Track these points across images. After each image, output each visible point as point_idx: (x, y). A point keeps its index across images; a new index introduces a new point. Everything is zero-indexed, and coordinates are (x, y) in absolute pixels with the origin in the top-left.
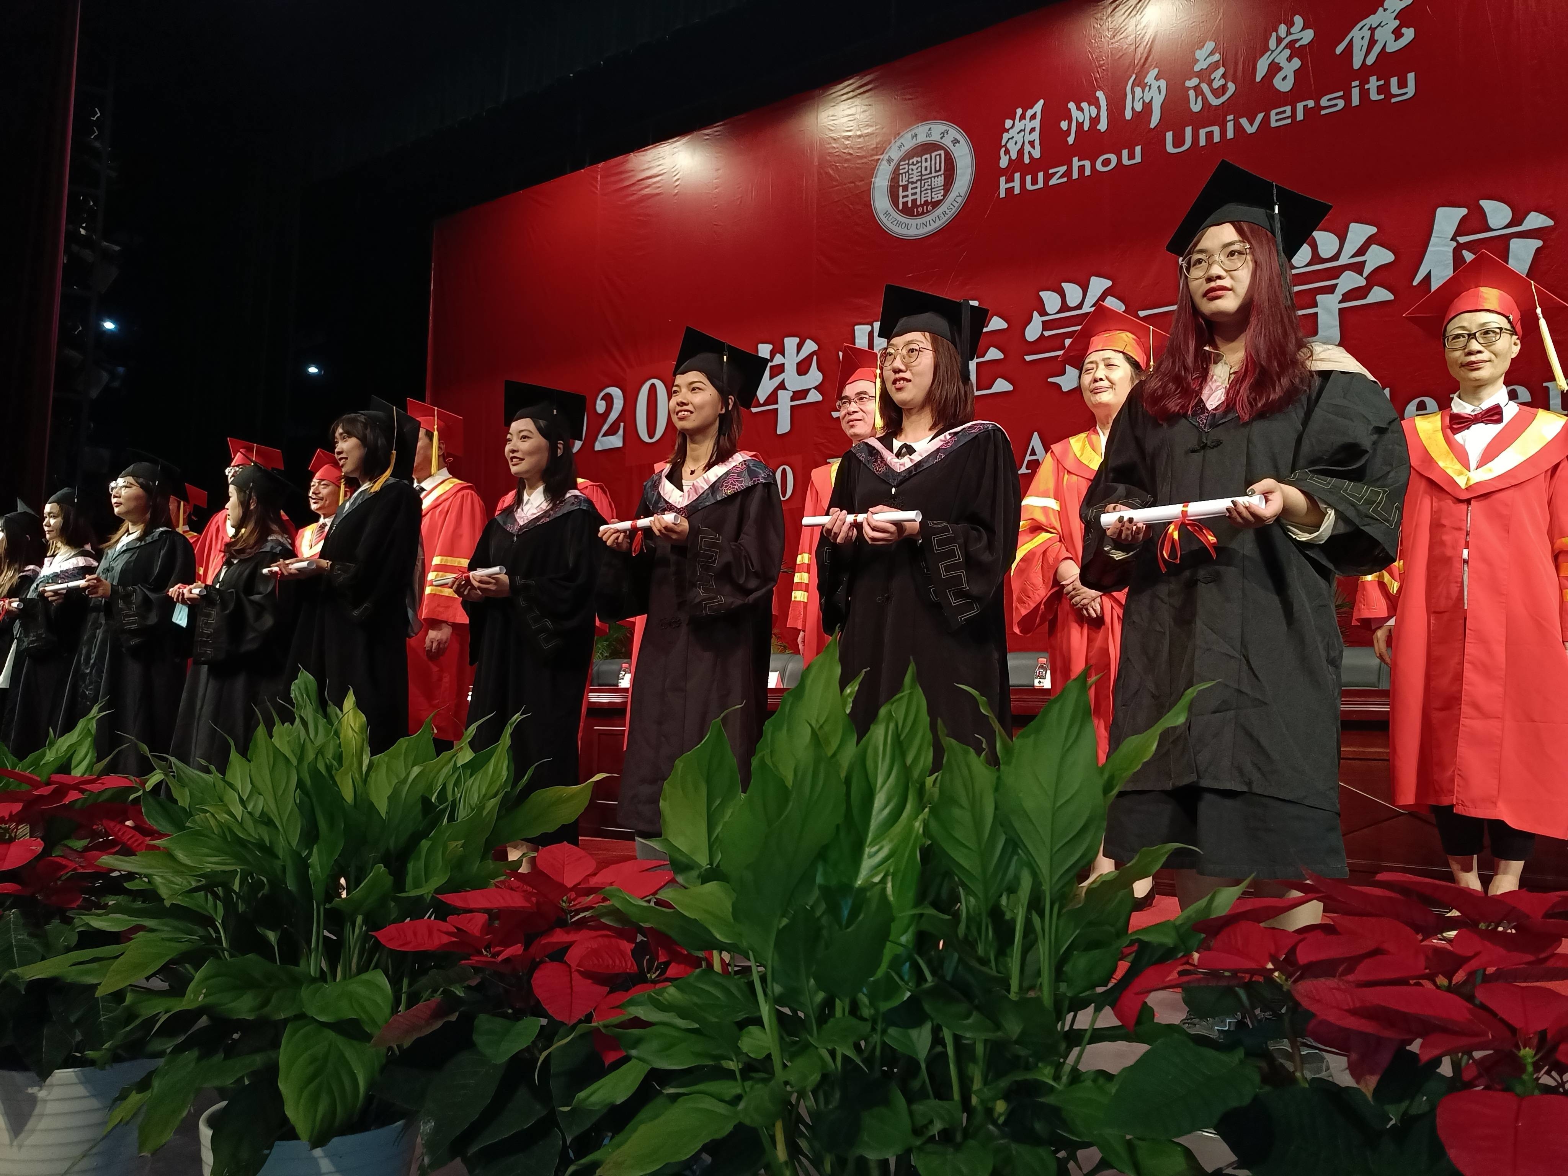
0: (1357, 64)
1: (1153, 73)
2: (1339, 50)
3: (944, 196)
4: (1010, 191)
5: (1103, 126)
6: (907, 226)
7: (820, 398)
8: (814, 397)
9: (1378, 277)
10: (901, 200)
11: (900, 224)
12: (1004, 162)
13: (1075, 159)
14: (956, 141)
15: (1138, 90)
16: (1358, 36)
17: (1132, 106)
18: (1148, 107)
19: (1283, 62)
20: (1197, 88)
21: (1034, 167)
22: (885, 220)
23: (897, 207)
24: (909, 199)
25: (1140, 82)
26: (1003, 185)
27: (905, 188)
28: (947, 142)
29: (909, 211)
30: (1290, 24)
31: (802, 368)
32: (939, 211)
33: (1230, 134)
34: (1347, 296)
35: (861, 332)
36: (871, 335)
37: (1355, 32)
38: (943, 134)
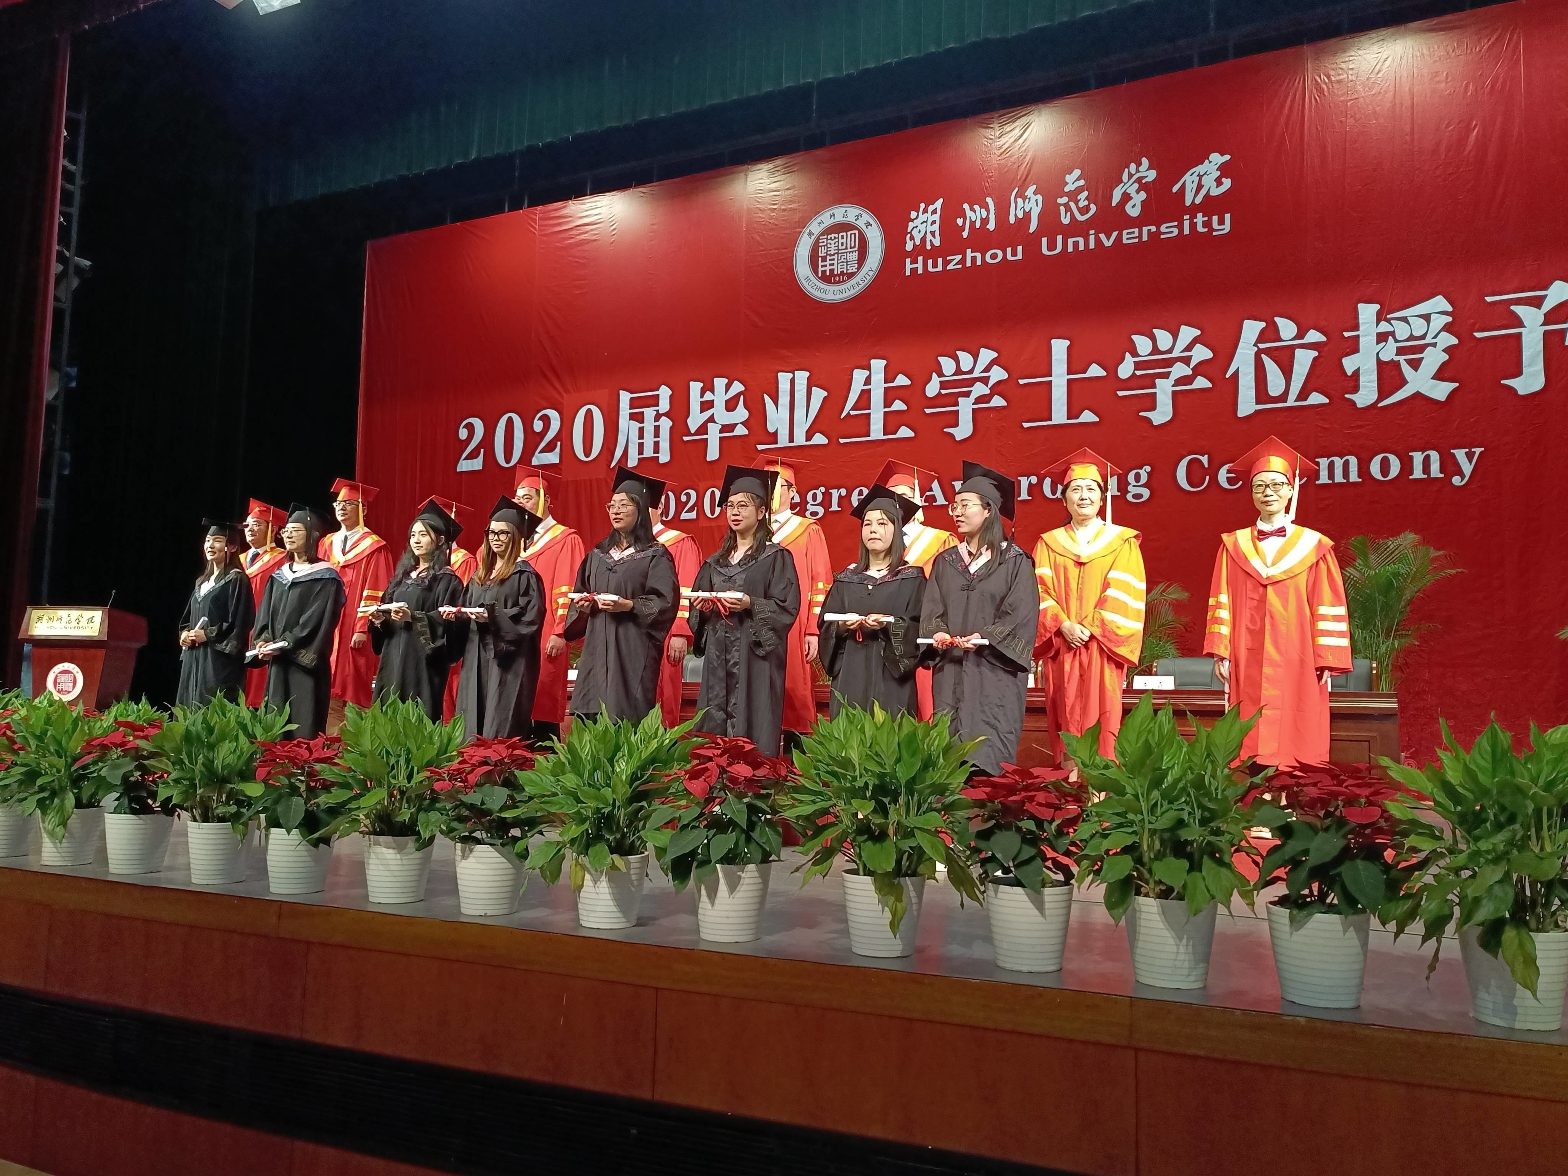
0: (1188, 203)
1: (1033, 188)
2: (1175, 189)
3: (858, 269)
4: (914, 271)
5: (991, 226)
6: (825, 291)
7: (746, 432)
8: (741, 431)
9: (1200, 369)
10: (820, 269)
11: (819, 289)
12: (909, 246)
13: (969, 251)
14: (868, 224)
15: (1020, 200)
16: (1189, 179)
17: (1015, 213)
18: (1028, 215)
19: (1133, 194)
20: (1066, 206)
21: (935, 253)
22: (805, 285)
23: (817, 275)
24: (828, 268)
25: (1021, 195)
26: (909, 266)
27: (824, 259)
28: (861, 223)
29: (827, 278)
30: (1139, 164)
31: (731, 405)
32: (853, 281)
33: (1092, 245)
34: (1178, 382)
35: (784, 379)
36: (792, 382)
37: (1187, 177)
38: (858, 217)
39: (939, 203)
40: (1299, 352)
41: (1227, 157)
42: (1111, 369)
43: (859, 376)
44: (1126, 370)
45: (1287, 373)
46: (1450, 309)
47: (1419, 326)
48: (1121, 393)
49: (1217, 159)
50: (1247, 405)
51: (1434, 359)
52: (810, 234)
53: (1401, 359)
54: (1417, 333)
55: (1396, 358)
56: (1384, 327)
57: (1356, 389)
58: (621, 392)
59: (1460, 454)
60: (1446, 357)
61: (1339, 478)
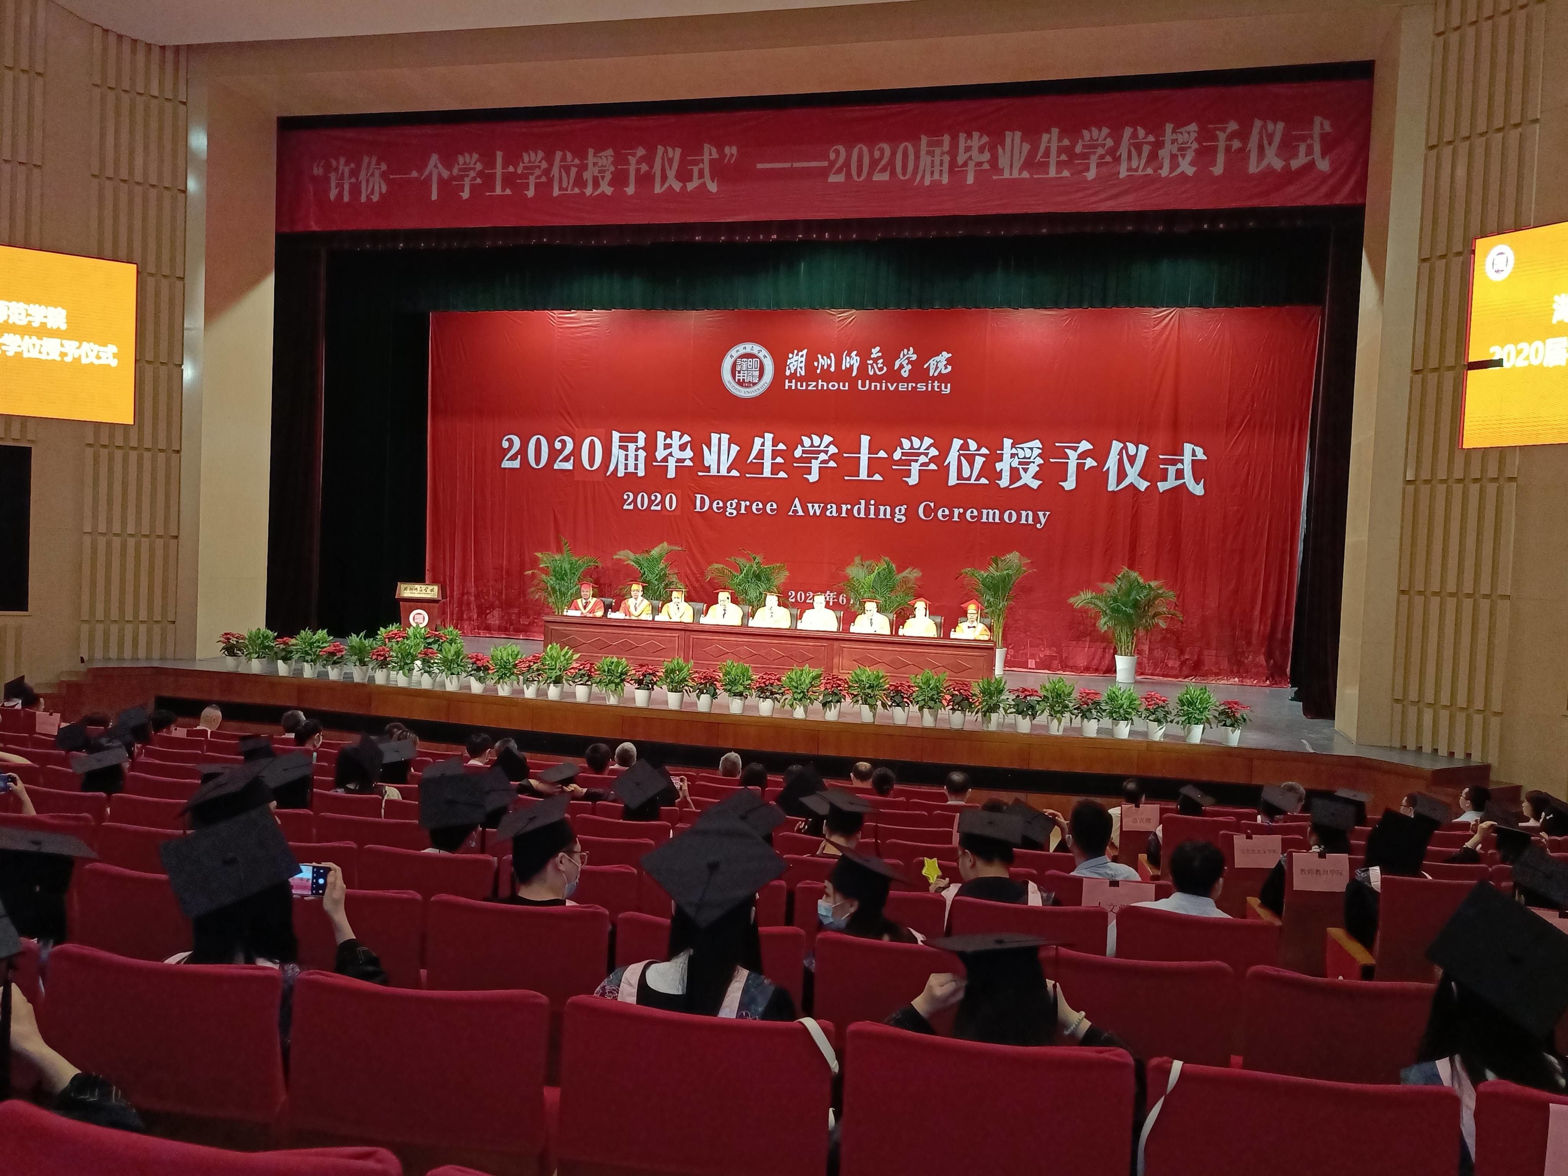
0: (931, 375)
1: (855, 353)
2: (925, 366)
3: (759, 381)
4: (790, 387)
5: (833, 369)
6: (739, 391)
7: (692, 464)
8: (688, 463)
9: (933, 460)
10: (737, 378)
11: (737, 389)
12: (788, 373)
13: (820, 381)
14: (765, 357)
15: (848, 358)
16: (932, 362)
18: (852, 366)
19: (905, 365)
20: (872, 365)
21: (801, 379)
22: (728, 385)
23: (735, 380)
24: (741, 378)
25: (849, 355)
26: (787, 384)
27: (739, 372)
28: (761, 355)
29: (741, 383)
30: (909, 350)
31: (682, 448)
32: (756, 387)
33: (884, 389)
34: (922, 465)
35: (715, 437)
36: (720, 439)
37: (931, 361)
38: (759, 351)
39: (805, 351)
40: (977, 457)
41: (950, 355)
42: (890, 454)
43: (758, 441)
44: (897, 455)
45: (972, 465)
46: (1041, 447)
47: (1028, 453)
48: (894, 467)
49: (946, 355)
50: (953, 480)
51: (1033, 469)
52: (732, 356)
53: (1020, 467)
54: (1027, 456)
55: (1018, 466)
56: (1014, 451)
57: (1000, 479)
58: (613, 432)
59: (1041, 514)
60: (1038, 469)
61: (991, 520)
